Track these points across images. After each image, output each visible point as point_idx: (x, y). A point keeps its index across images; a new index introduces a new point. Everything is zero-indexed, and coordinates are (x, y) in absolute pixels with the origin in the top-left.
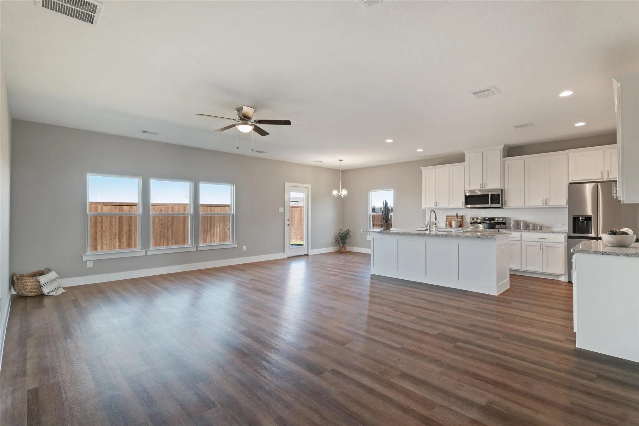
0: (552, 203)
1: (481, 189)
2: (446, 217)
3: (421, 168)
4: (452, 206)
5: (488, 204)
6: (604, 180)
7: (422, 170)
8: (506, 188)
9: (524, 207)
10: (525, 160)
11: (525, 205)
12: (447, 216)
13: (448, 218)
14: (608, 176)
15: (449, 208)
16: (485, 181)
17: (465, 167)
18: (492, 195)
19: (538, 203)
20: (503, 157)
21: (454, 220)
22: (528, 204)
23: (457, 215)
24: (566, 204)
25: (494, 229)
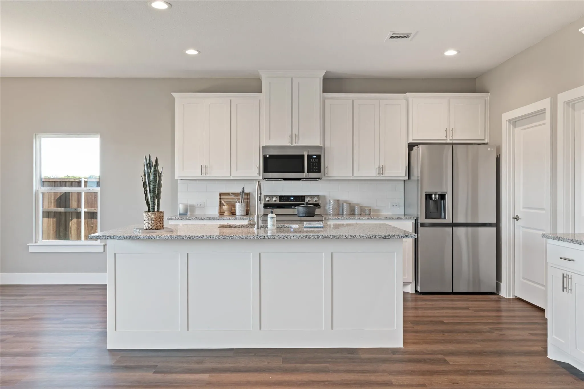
0: (389, 174)
1: (290, 144)
2: (218, 197)
3: (174, 94)
4: (236, 174)
5: (303, 172)
6: (447, 142)
7: (174, 99)
8: (327, 144)
9: (351, 178)
10: (353, 101)
11: (353, 175)
12: (221, 194)
13: (222, 197)
14: (452, 137)
15: (232, 178)
16: (295, 132)
17: (259, 101)
18: (309, 157)
19: (372, 173)
20: (323, 92)
21: (239, 202)
22: (358, 174)
23: (243, 192)
24: (404, 175)
25: (313, 216)
